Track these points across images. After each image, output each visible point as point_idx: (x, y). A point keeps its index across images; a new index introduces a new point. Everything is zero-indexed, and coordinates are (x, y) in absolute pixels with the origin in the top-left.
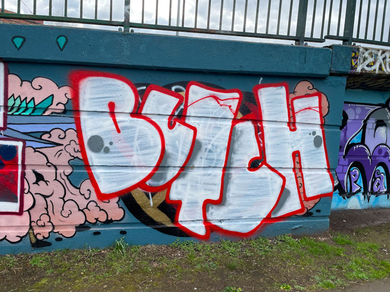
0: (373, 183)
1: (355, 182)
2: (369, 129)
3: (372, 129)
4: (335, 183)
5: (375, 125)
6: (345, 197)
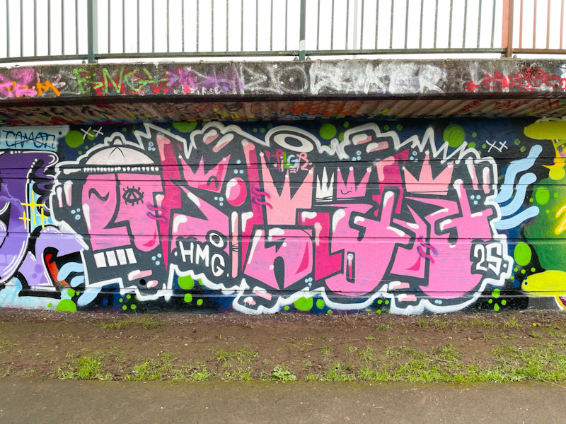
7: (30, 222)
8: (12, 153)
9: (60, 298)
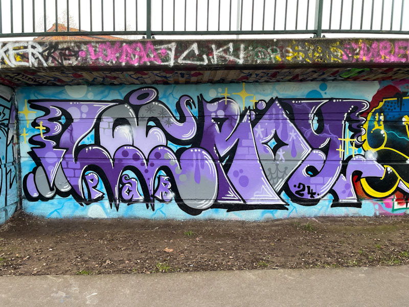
0: (120, 190)
1: (95, 187)
2: (104, 129)
3: (109, 128)
4: (66, 188)
5: (112, 125)
6: (83, 203)
7: (344, 153)
8: (334, 101)
9: (361, 207)
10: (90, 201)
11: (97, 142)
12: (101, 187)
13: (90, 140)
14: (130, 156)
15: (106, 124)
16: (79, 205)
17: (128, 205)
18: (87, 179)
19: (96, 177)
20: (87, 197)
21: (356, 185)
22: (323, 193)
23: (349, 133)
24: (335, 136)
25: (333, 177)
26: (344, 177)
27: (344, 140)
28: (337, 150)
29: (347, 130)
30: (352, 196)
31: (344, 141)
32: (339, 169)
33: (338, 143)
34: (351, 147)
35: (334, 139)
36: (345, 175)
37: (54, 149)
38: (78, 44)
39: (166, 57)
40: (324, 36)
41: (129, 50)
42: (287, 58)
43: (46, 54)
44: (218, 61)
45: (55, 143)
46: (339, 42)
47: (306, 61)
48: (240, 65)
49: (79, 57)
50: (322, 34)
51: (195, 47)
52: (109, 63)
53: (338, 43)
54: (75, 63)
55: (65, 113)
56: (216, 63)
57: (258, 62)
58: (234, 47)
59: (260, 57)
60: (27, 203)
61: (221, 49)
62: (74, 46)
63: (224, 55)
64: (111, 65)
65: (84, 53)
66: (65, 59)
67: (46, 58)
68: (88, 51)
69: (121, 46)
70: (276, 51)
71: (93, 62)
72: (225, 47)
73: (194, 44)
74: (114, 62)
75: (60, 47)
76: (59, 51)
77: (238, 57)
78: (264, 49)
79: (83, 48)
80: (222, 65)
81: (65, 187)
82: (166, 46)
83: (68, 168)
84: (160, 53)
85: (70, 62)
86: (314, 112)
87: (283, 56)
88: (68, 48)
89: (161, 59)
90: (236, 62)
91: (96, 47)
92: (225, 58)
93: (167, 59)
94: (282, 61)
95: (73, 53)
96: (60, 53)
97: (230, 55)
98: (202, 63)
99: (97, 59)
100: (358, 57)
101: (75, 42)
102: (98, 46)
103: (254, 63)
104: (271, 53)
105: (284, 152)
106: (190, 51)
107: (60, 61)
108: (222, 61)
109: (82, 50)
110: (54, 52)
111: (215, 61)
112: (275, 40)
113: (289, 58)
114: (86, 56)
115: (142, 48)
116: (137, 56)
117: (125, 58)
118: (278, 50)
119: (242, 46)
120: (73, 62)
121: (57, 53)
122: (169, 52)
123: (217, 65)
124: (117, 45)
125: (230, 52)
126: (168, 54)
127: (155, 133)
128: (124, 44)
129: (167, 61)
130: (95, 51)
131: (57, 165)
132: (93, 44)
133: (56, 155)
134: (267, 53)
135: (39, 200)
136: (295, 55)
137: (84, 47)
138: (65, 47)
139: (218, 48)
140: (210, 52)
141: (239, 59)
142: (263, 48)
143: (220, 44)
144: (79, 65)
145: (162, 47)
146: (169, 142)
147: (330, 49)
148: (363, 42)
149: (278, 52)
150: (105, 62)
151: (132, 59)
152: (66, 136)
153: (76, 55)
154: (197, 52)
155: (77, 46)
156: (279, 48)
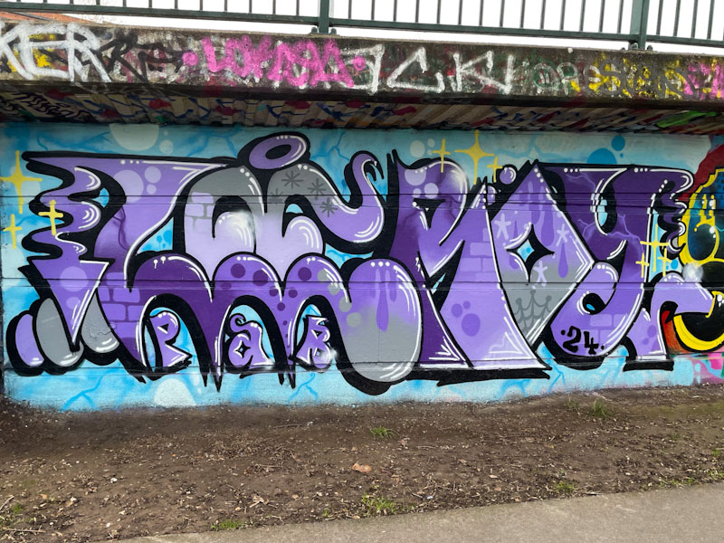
0: (225, 347)
1: (171, 342)
2: (195, 218)
3: (205, 217)
4: (107, 345)
5: (211, 209)
6: (144, 376)
7: (648, 268)
8: (636, 170)
9: (672, 370)
10: (160, 371)
11: (179, 245)
12: (186, 341)
13: (163, 242)
14: (249, 276)
15: (198, 208)
16: (137, 380)
17: (242, 377)
18: (153, 324)
19: (174, 319)
20: (153, 364)
21: (667, 327)
22: (611, 344)
23: (658, 232)
24: (635, 237)
25: (629, 314)
26: (647, 313)
27: (650, 244)
28: (637, 262)
29: (656, 226)
30: (659, 349)
31: (650, 247)
32: (639, 299)
33: (639, 249)
34: (660, 258)
35: (634, 243)
36: (648, 311)
37: (82, 261)
38: (181, 37)
39: (363, 75)
40: (650, 48)
41: (288, 54)
42: (591, 86)
43: (109, 56)
44: (463, 86)
45: (84, 248)
46: (680, 60)
47: (622, 94)
48: (505, 95)
49: (181, 64)
50: (647, 44)
51: (420, 55)
52: (246, 82)
53: (678, 62)
54: (173, 78)
55: (108, 182)
56: (460, 89)
57: (539, 91)
58: (495, 60)
59: (543, 82)
60: (15, 380)
61: (471, 63)
62: (172, 41)
63: (476, 75)
64: (251, 85)
65: (193, 58)
66: (152, 69)
67: (107, 63)
68: (202, 52)
69: (273, 47)
70: (572, 71)
71: (212, 78)
72: (479, 60)
73: (420, 51)
74: (257, 80)
75: (141, 40)
76: (139, 50)
77: (502, 81)
78: (549, 68)
79: (191, 46)
80: (471, 94)
81: (104, 343)
82: (364, 51)
83: (112, 301)
84: (351, 65)
85: (163, 75)
86: (601, 192)
87: (583, 82)
88: (158, 45)
89: (354, 78)
90: (497, 90)
91: (221, 46)
92: (478, 81)
93: (364, 78)
94: (582, 92)
95: (169, 57)
96: (141, 55)
97: (487, 76)
98: (433, 89)
99: (222, 71)
100: (710, 90)
101: (175, 32)
102: (224, 44)
103: (531, 94)
104: (562, 74)
105: (546, 268)
106: (412, 64)
107: (140, 72)
108: (472, 86)
109: (190, 51)
110: (125, 52)
111: (458, 87)
112: (570, 51)
113: (594, 87)
114: (199, 63)
115: (316, 54)
116: (304, 70)
117: (280, 72)
118: (575, 70)
119: (511, 59)
120: (170, 75)
121: (134, 53)
122: (370, 64)
123: (462, 93)
124: (265, 44)
125: (487, 69)
126: (368, 68)
127: (301, 228)
128: (280, 43)
129: (365, 82)
130: (218, 53)
131: (88, 295)
132: (214, 39)
133: (87, 273)
134: (555, 74)
135: (44, 373)
136: (605, 80)
137: (193, 45)
138: (152, 41)
139: (465, 60)
140: (449, 69)
141: (504, 83)
142: (548, 64)
143: (469, 52)
144: (183, 82)
145: (357, 52)
146: (328, 247)
147: (664, 72)
148: (718, 64)
149: (576, 74)
150: (238, 79)
151: (294, 74)
152: (108, 234)
153: (176, 60)
154: (424, 67)
155: (179, 40)
156: (577, 66)
